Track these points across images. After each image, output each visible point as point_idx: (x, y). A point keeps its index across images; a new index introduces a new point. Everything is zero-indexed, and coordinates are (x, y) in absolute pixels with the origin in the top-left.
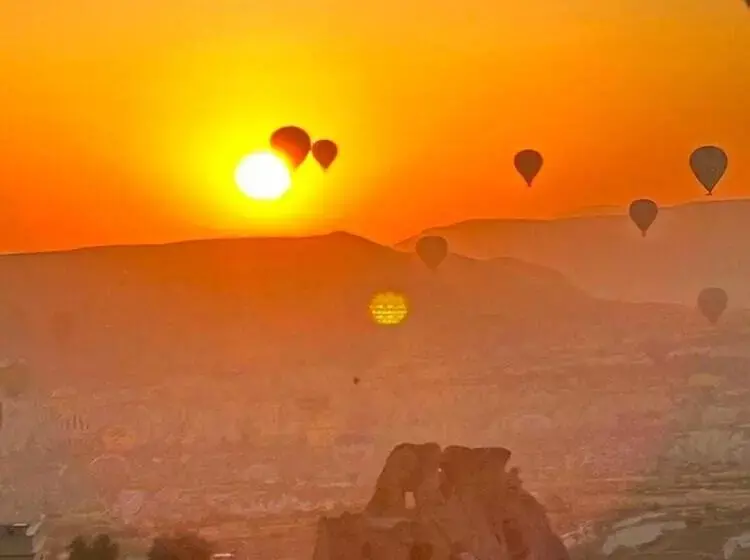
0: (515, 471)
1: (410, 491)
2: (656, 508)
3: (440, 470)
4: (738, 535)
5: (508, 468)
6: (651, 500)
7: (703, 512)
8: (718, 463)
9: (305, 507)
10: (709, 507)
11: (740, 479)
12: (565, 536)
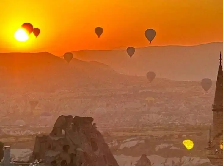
0: (95, 124)
1: (63, 129)
2: (136, 136)
3: (72, 123)
4: (160, 144)
5: (93, 123)
6: (135, 134)
7: (150, 137)
8: (155, 123)
9: (32, 133)
10: (152, 136)
11: (160, 128)
12: (108, 144)
